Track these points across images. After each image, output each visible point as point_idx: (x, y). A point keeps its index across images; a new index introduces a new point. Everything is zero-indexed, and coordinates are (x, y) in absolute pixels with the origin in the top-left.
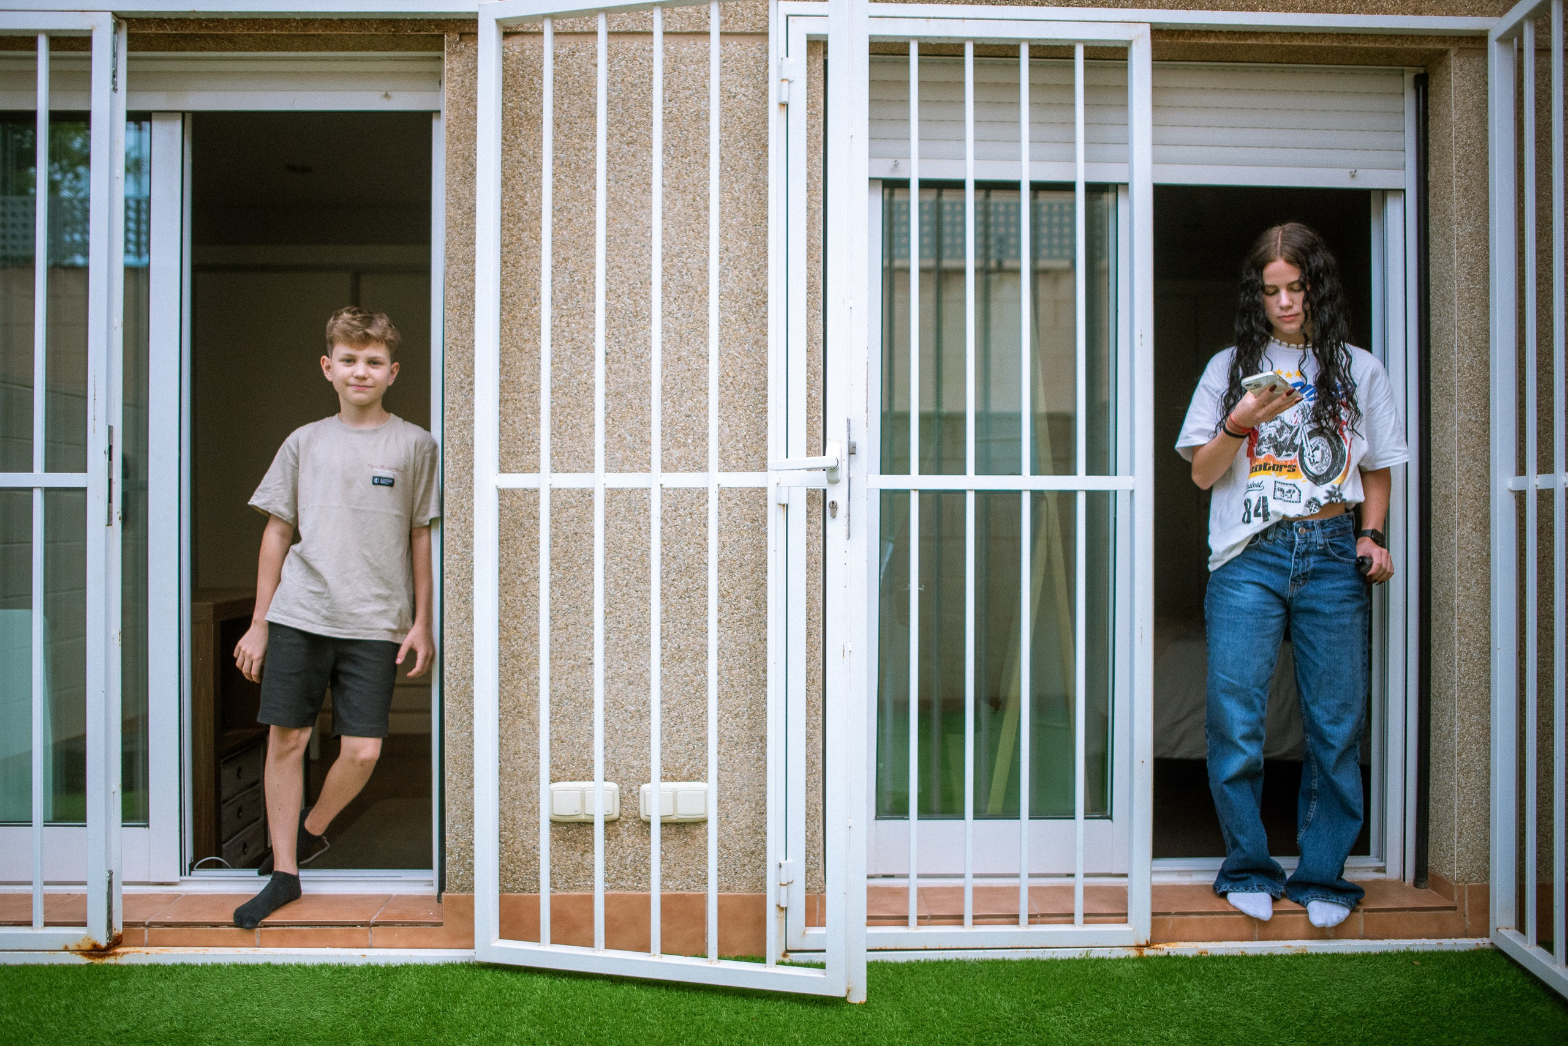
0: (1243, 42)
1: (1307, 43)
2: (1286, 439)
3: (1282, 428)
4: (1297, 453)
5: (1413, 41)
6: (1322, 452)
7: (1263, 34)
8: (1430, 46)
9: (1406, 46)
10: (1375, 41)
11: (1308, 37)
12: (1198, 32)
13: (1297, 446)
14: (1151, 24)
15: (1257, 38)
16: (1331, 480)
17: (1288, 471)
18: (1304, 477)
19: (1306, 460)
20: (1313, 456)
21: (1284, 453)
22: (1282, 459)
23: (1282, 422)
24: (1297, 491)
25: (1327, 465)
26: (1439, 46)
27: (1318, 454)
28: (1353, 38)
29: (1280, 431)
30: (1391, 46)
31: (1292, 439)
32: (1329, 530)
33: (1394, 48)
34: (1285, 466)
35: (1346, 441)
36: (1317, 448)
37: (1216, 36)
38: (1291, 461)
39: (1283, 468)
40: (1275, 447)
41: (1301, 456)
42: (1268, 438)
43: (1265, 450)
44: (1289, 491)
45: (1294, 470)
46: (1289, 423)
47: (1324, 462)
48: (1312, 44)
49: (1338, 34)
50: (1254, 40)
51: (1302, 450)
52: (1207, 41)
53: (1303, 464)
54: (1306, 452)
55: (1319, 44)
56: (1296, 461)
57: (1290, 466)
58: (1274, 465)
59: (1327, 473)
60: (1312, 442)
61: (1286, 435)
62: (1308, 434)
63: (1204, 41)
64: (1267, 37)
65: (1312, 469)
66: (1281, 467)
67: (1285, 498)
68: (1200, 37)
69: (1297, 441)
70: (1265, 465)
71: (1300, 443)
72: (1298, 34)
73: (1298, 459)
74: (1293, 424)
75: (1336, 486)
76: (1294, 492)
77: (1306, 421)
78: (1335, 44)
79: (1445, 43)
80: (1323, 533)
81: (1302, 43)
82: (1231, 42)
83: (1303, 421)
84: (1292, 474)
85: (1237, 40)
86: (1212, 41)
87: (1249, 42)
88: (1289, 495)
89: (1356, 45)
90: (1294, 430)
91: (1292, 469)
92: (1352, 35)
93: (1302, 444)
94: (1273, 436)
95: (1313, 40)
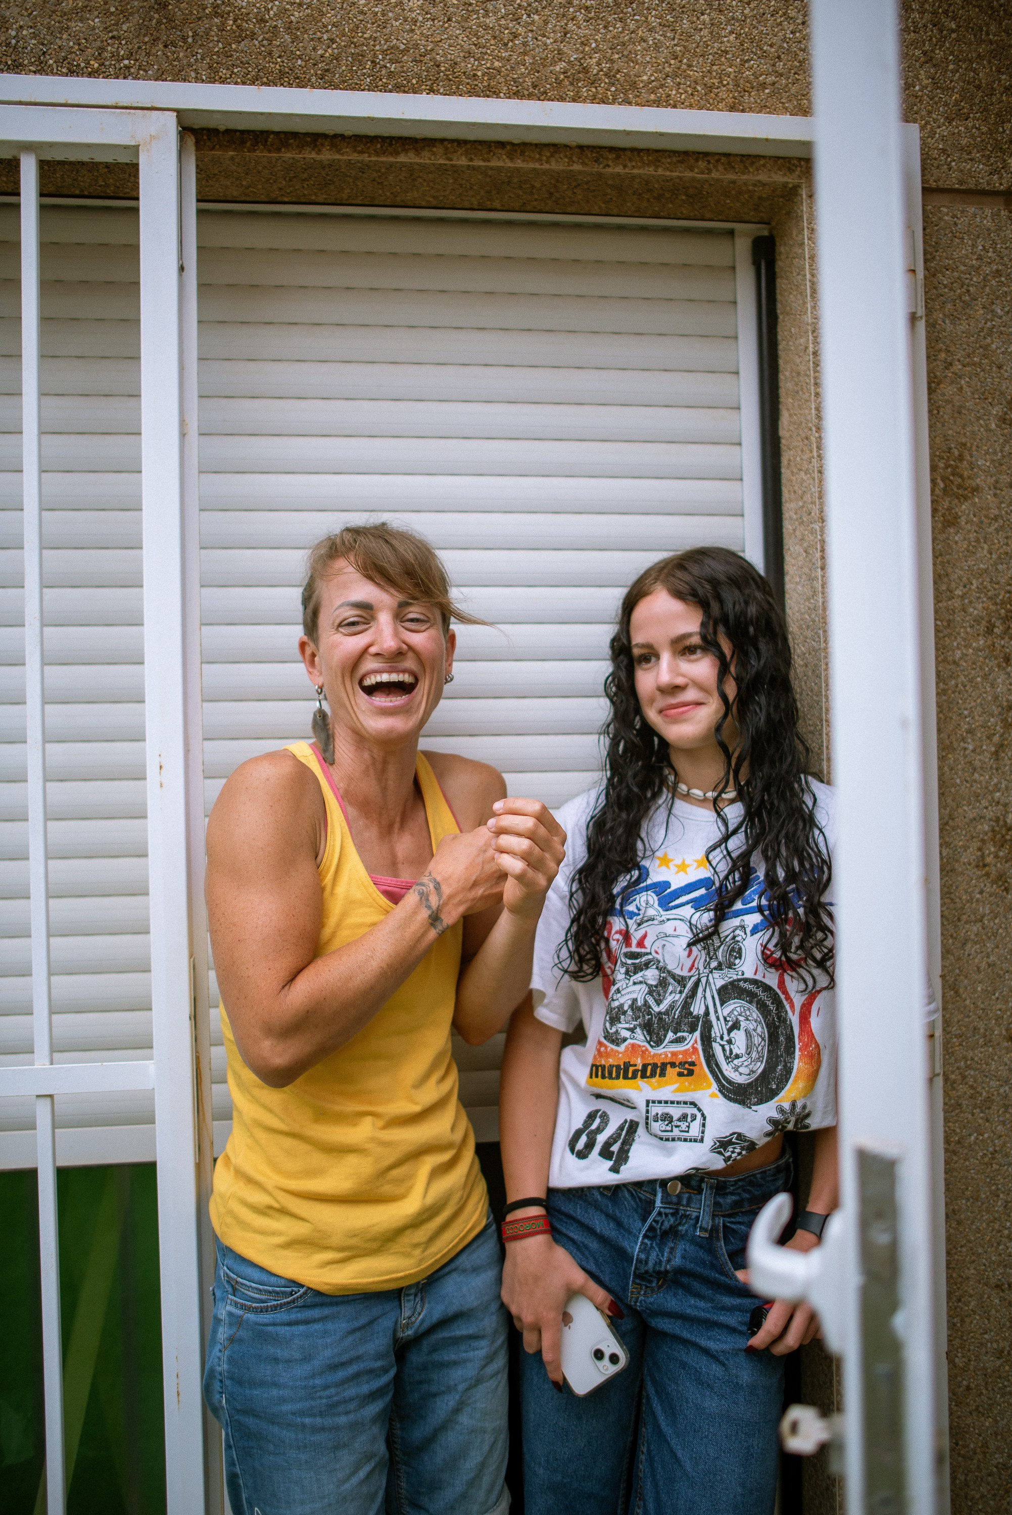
0: (391, 159)
1: (519, 163)
2: (672, 1007)
3: (663, 983)
4: (697, 1034)
5: (730, 167)
6: (747, 1032)
7: (429, 142)
8: (763, 177)
9: (715, 175)
10: (656, 163)
11: (522, 153)
12: (295, 135)
13: (697, 1018)
14: (180, 113)
15: (418, 152)
16: (773, 1094)
17: (680, 1074)
18: (714, 1086)
19: (717, 1049)
20: (730, 1042)
21: (670, 1035)
22: (666, 1050)
23: (662, 969)
24: (699, 1115)
25: (760, 1059)
26: (779, 178)
27: (739, 1037)
28: (612, 156)
29: (657, 991)
30: (688, 174)
31: (686, 1005)
32: (730, 1199)
33: (694, 179)
34: (673, 1065)
35: (792, 1006)
36: (736, 1026)
37: (333, 146)
38: (685, 1052)
39: (669, 1069)
40: (647, 1027)
41: (707, 1040)
42: (631, 1007)
43: (625, 1034)
44: (684, 1117)
45: (691, 1073)
46: (678, 972)
47: (754, 1055)
48: (532, 165)
49: (581, 148)
50: (411, 154)
51: (708, 1026)
52: (314, 155)
53: (710, 1058)
54: (716, 1032)
55: (546, 166)
56: (695, 1049)
57: (682, 1064)
58: (645, 1066)
59: (764, 1077)
60: (726, 1011)
61: (673, 997)
62: (719, 991)
63: (310, 155)
64: (439, 150)
65: (728, 1070)
66: (664, 1066)
67: (676, 1132)
68: (301, 147)
69: (697, 1008)
70: (627, 1065)
71: (702, 1012)
72: (501, 144)
73: (699, 1047)
74: (685, 973)
75: (787, 1106)
76: (694, 1118)
77: (714, 964)
78: (576, 167)
79: (791, 171)
80: (717, 1204)
81: (509, 164)
82: (365, 157)
83: (707, 965)
84: (686, 1081)
85: (377, 154)
86: (327, 155)
87: (402, 158)
88: (684, 1125)
89: (619, 169)
90: (690, 985)
91: (687, 1070)
92: (611, 149)
93: (707, 1013)
94: (640, 1003)
95: (533, 159)
